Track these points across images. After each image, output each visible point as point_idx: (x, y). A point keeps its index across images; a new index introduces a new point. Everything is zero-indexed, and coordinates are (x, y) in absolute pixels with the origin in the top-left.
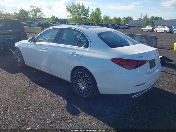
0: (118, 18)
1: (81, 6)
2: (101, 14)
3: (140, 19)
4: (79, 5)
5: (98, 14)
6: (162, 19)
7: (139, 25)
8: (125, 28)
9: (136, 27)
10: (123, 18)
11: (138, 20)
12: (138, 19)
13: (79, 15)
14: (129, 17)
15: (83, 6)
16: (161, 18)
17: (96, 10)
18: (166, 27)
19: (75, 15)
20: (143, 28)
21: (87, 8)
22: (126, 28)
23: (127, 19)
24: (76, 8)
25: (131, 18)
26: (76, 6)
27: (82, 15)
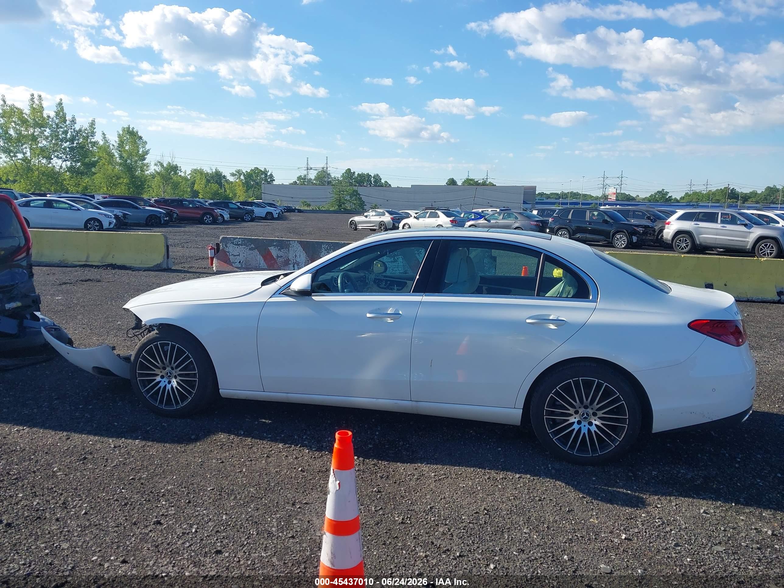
0: (209, 171)
1: (52, 114)
2: (147, 153)
3: (303, 181)
4: (37, 110)
5: (130, 155)
6: (383, 181)
7: (309, 205)
8: (273, 218)
9: (300, 211)
10: (233, 175)
11: (295, 183)
12: (295, 179)
13: (46, 154)
14: (256, 172)
15: (64, 115)
16: (377, 178)
17: (119, 136)
18: (439, 213)
19: (20, 156)
20: (357, 219)
21: (86, 126)
22: (276, 216)
23: (249, 176)
24: (24, 122)
25: (265, 173)
26: (21, 112)
27: (58, 157)
